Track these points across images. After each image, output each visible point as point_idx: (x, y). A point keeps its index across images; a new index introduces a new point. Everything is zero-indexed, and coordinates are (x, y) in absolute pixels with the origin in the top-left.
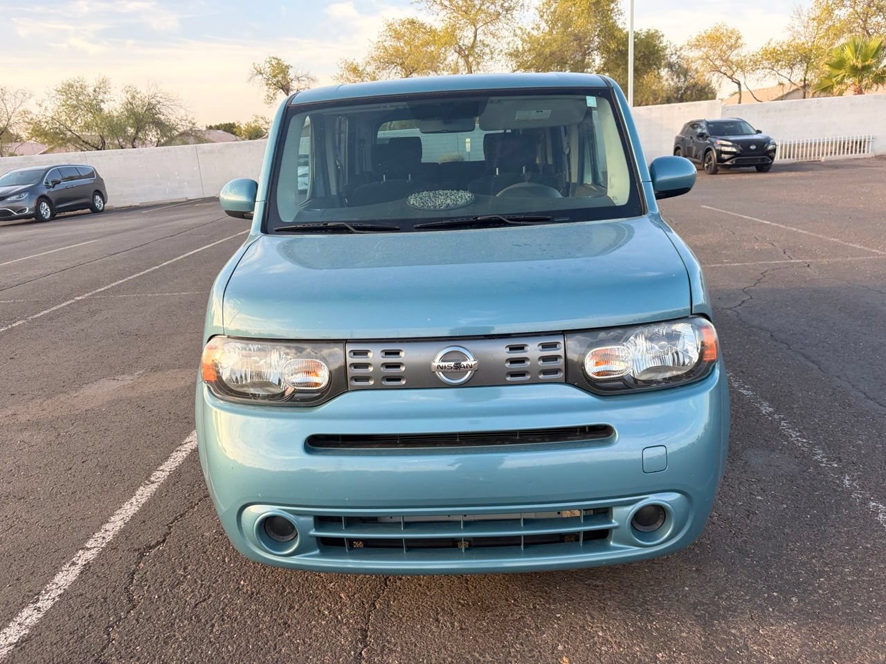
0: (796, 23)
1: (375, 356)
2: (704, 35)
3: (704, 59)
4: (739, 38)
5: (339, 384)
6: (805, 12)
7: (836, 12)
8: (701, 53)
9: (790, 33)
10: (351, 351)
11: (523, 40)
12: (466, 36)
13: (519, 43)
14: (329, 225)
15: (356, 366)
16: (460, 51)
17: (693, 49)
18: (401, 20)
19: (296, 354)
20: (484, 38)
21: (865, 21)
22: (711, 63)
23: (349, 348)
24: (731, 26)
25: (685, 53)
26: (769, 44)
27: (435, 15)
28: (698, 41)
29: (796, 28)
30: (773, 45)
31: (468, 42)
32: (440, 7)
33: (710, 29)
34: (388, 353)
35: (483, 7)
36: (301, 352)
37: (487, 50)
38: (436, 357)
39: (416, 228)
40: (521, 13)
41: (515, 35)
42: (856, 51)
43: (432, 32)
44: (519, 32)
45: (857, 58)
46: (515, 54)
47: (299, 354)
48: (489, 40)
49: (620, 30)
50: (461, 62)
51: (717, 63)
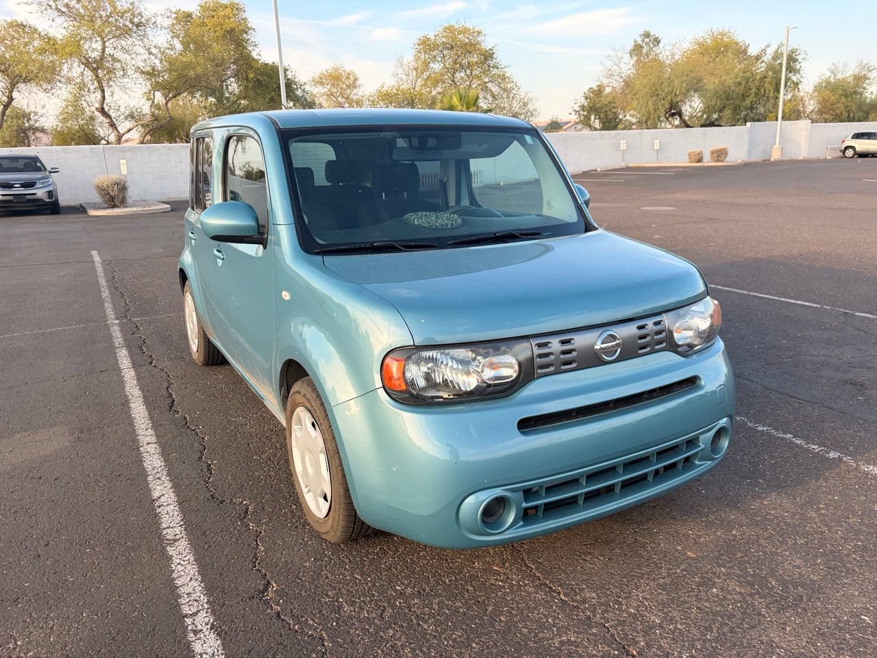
0: (400, 71)
1: (555, 345)
2: (326, 73)
3: (328, 95)
4: (356, 80)
5: (528, 373)
6: (405, 62)
7: (432, 65)
8: (326, 90)
9: (396, 79)
10: (536, 345)
11: (161, 61)
12: (93, 48)
13: (157, 62)
14: (375, 244)
15: (540, 356)
16: (87, 63)
17: (318, 85)
18: (6, 21)
19: (494, 352)
20: (114, 52)
21: (453, 75)
22: (335, 99)
23: (534, 342)
24: (348, 69)
25: (307, 88)
26: (383, 87)
27: (51, 21)
28: (321, 78)
29: (400, 76)
30: (386, 88)
31: (95, 55)
32: (56, 13)
33: (330, 69)
34: (563, 342)
35: (110, 19)
36: (498, 350)
37: (118, 65)
38: (597, 341)
39: (450, 244)
40: (155, 31)
41: (150, 53)
42: (461, 100)
43: (49, 40)
44: (154, 50)
45: (462, 106)
46: (151, 74)
47: (497, 352)
48: (119, 55)
49: (256, 61)
50: (89, 74)
51: (339, 99)
